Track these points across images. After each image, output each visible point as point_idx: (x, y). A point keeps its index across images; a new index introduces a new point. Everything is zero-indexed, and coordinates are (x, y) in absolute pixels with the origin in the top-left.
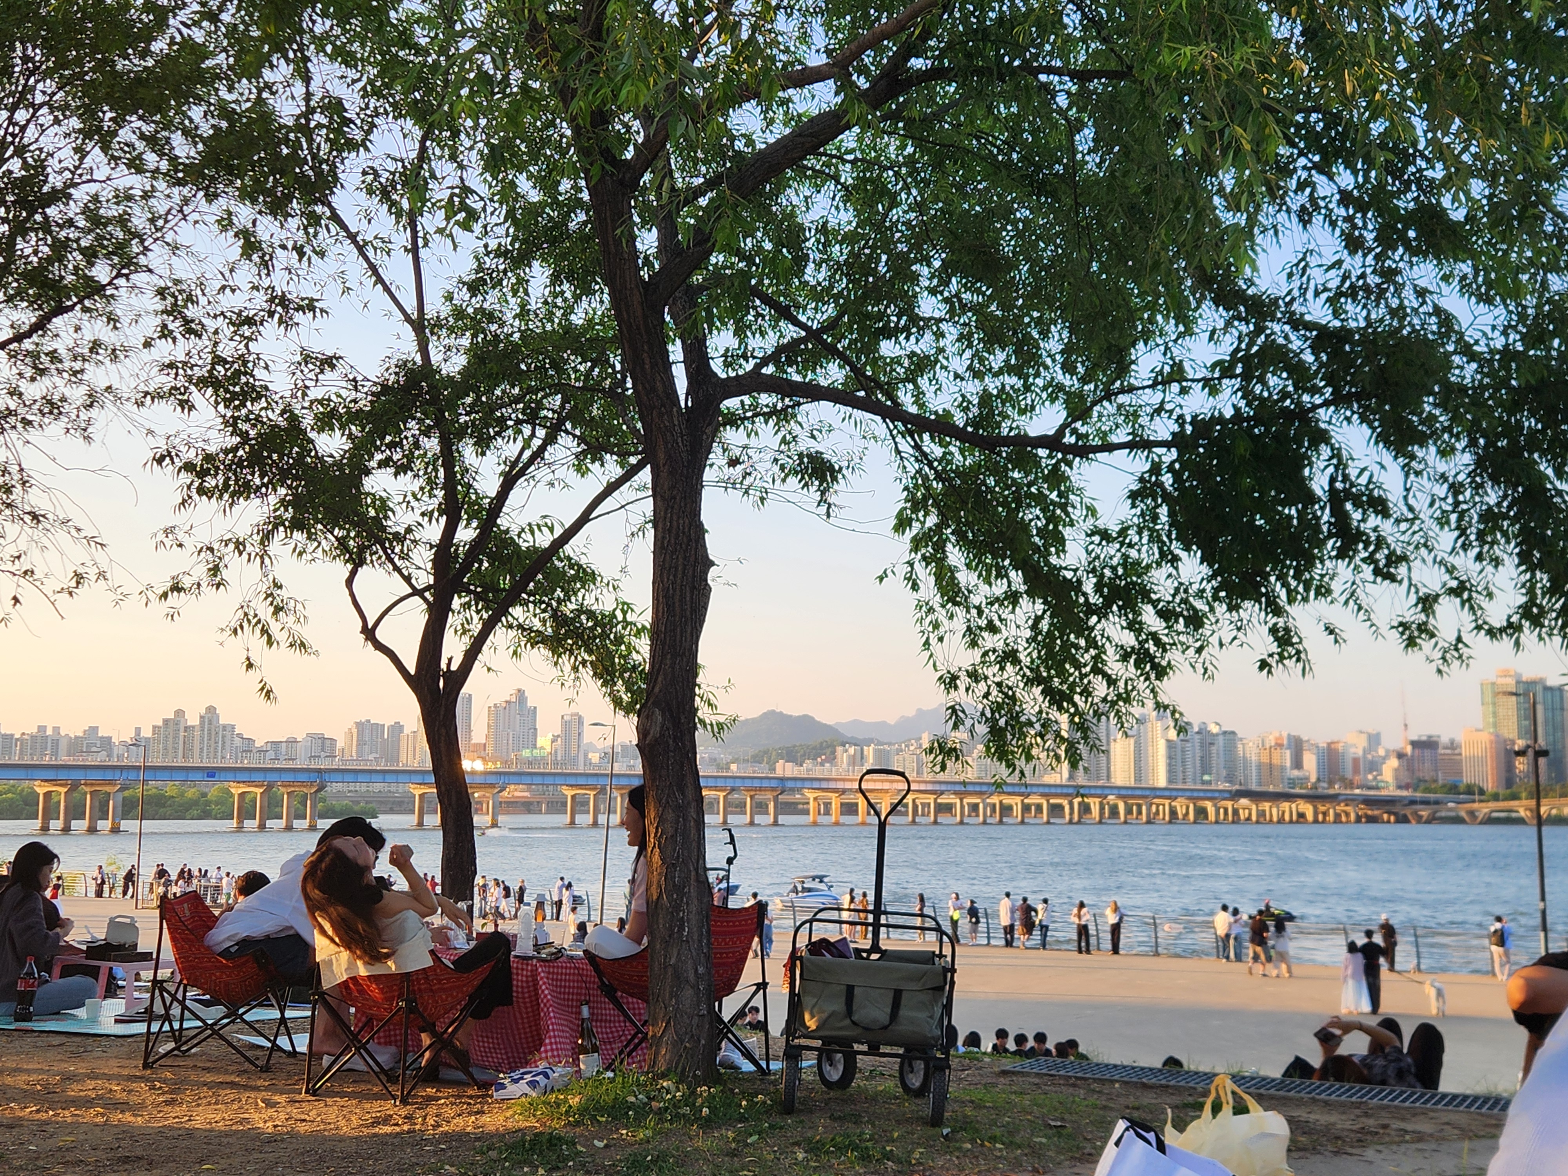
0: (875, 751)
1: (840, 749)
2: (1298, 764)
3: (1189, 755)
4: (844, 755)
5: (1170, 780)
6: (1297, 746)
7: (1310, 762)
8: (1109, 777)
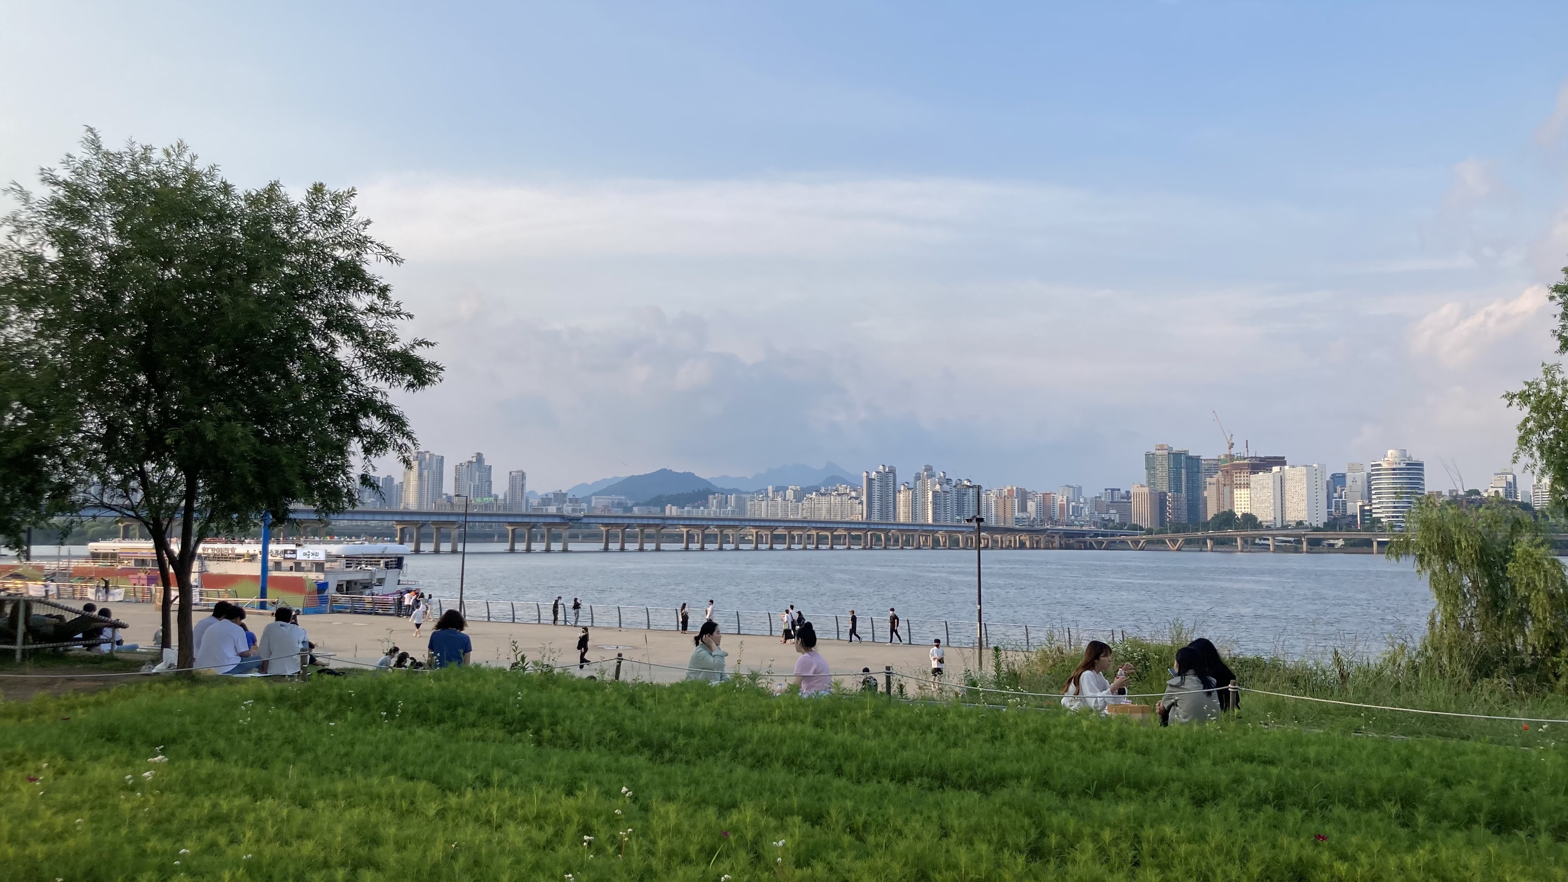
0: (736, 498)
1: (711, 497)
2: (1023, 508)
3: (949, 502)
4: (713, 501)
5: (934, 520)
6: (1024, 496)
7: (1031, 506)
8: (895, 519)
